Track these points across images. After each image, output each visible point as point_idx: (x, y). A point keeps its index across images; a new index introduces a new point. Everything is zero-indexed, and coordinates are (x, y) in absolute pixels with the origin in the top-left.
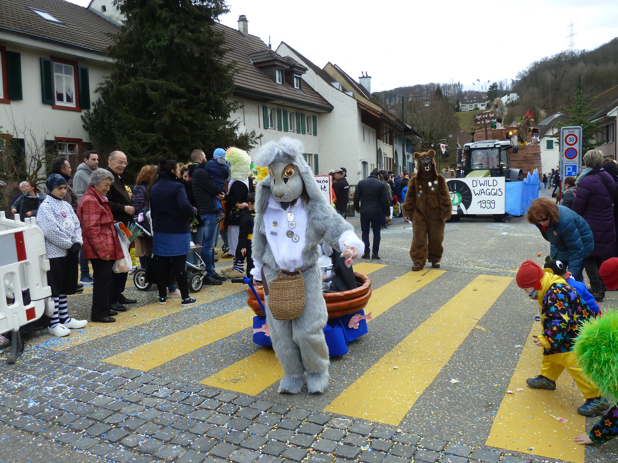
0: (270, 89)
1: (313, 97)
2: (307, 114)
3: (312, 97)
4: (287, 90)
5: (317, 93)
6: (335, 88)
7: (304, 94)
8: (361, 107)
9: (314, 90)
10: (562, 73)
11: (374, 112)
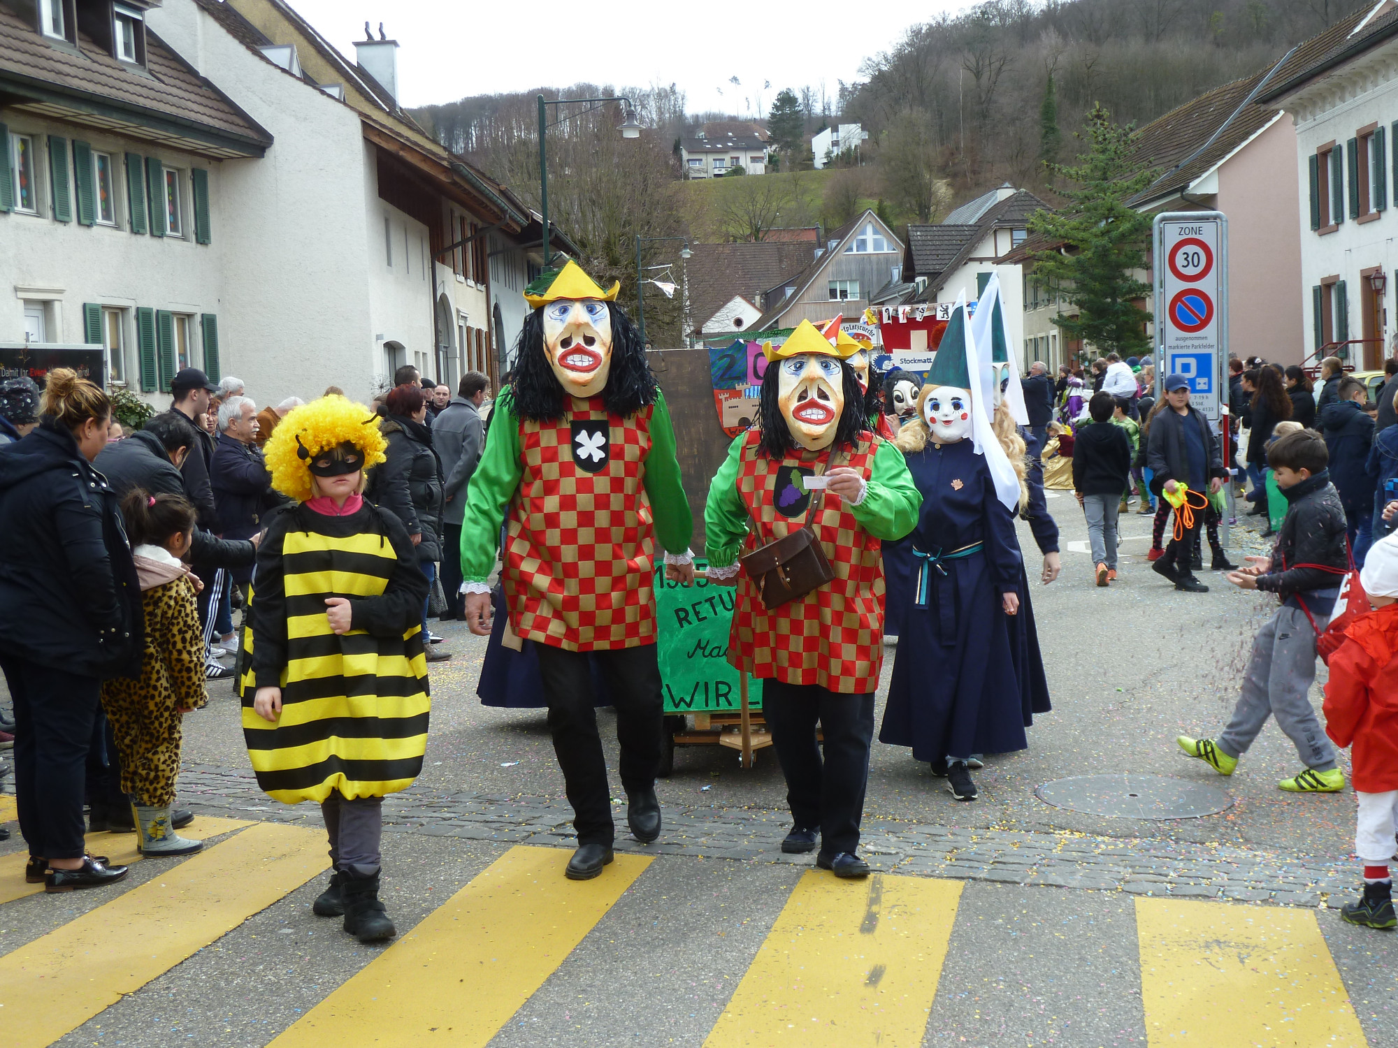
1: (192, 97)
2: (169, 161)
3: (186, 95)
5: (206, 83)
6: (276, 66)
8: (376, 140)
10: (997, 64)
11: (425, 158)
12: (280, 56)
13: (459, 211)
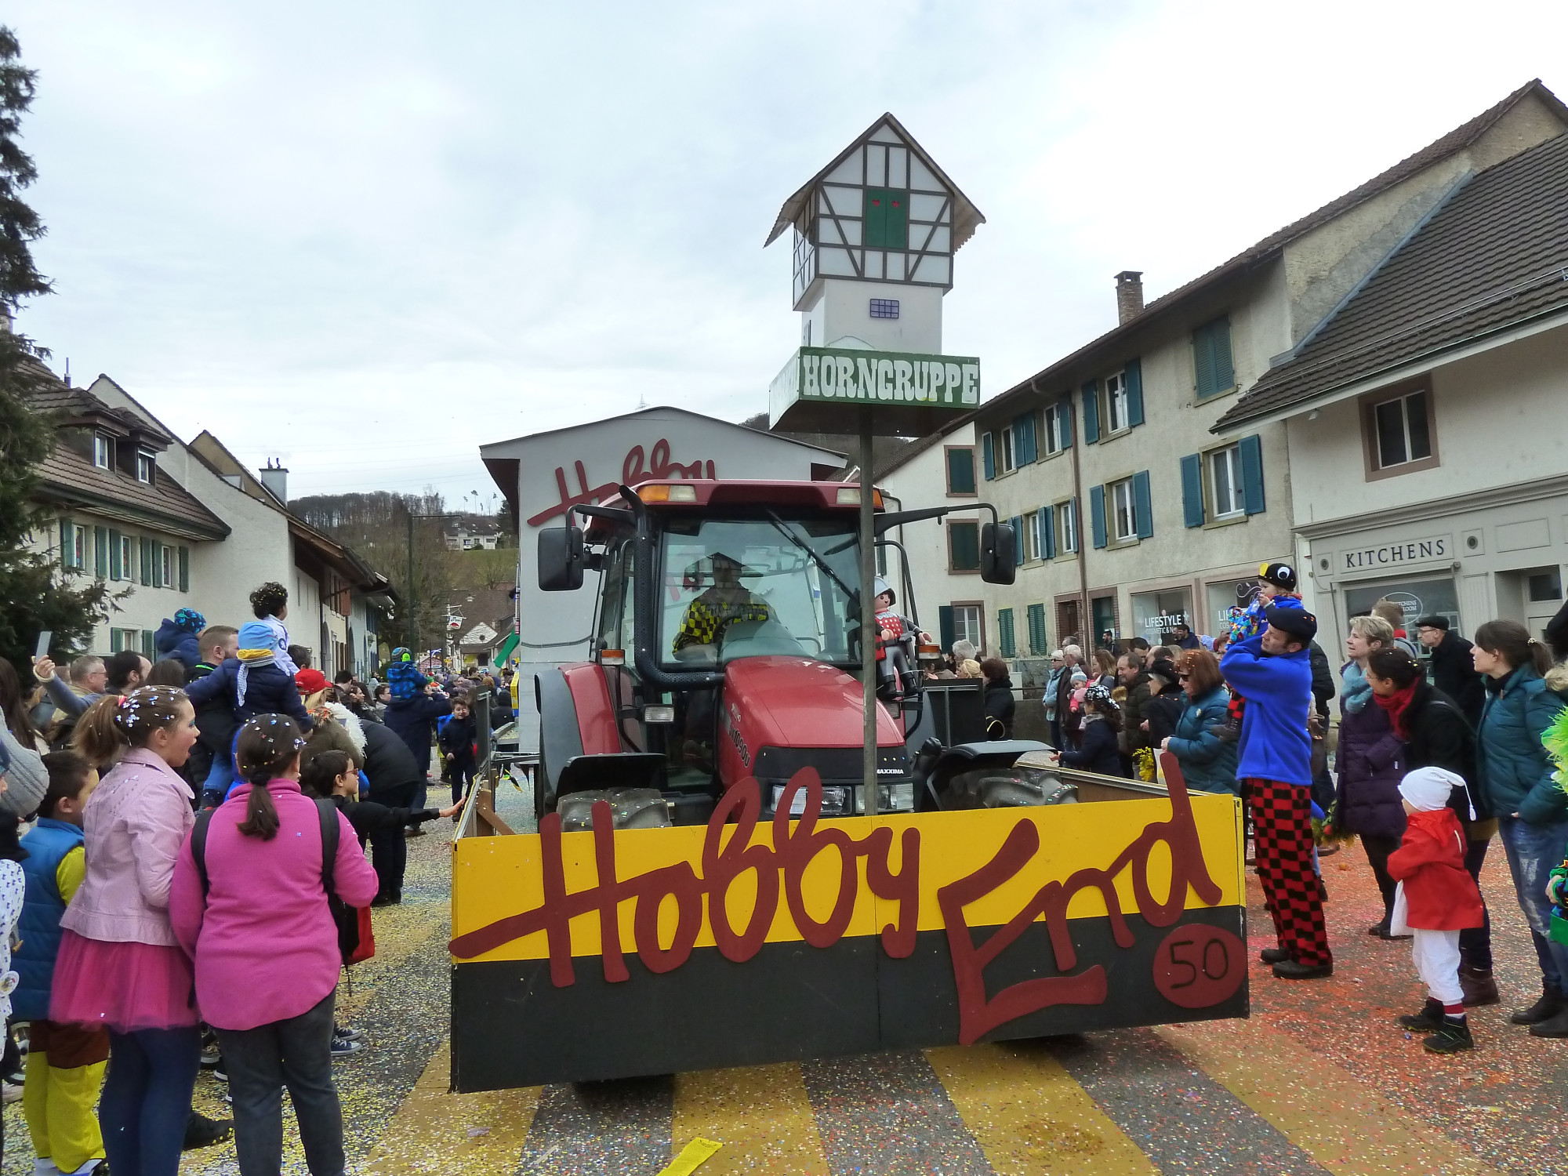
0: (83, 479)
1: (182, 504)
2: (165, 542)
3: (177, 502)
4: (123, 484)
5: (188, 495)
6: (230, 485)
7: (162, 497)
8: (296, 532)
9: (183, 490)
12: (235, 480)
13: (334, 572)
